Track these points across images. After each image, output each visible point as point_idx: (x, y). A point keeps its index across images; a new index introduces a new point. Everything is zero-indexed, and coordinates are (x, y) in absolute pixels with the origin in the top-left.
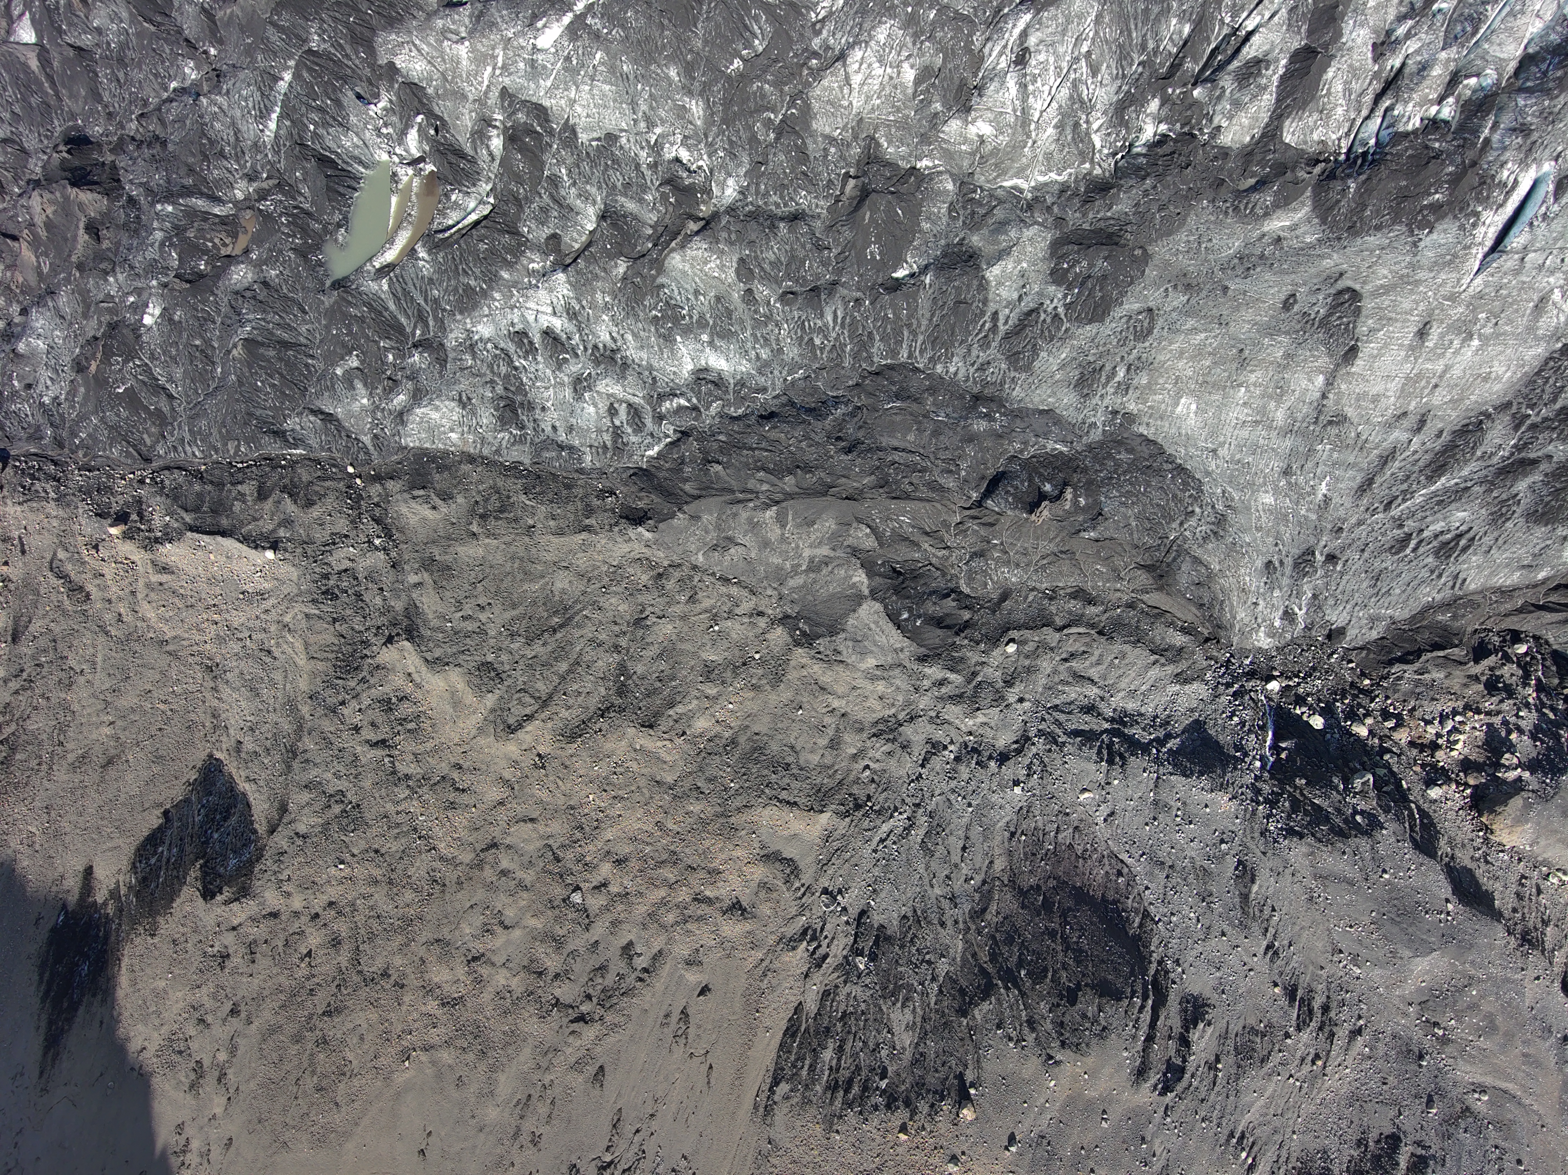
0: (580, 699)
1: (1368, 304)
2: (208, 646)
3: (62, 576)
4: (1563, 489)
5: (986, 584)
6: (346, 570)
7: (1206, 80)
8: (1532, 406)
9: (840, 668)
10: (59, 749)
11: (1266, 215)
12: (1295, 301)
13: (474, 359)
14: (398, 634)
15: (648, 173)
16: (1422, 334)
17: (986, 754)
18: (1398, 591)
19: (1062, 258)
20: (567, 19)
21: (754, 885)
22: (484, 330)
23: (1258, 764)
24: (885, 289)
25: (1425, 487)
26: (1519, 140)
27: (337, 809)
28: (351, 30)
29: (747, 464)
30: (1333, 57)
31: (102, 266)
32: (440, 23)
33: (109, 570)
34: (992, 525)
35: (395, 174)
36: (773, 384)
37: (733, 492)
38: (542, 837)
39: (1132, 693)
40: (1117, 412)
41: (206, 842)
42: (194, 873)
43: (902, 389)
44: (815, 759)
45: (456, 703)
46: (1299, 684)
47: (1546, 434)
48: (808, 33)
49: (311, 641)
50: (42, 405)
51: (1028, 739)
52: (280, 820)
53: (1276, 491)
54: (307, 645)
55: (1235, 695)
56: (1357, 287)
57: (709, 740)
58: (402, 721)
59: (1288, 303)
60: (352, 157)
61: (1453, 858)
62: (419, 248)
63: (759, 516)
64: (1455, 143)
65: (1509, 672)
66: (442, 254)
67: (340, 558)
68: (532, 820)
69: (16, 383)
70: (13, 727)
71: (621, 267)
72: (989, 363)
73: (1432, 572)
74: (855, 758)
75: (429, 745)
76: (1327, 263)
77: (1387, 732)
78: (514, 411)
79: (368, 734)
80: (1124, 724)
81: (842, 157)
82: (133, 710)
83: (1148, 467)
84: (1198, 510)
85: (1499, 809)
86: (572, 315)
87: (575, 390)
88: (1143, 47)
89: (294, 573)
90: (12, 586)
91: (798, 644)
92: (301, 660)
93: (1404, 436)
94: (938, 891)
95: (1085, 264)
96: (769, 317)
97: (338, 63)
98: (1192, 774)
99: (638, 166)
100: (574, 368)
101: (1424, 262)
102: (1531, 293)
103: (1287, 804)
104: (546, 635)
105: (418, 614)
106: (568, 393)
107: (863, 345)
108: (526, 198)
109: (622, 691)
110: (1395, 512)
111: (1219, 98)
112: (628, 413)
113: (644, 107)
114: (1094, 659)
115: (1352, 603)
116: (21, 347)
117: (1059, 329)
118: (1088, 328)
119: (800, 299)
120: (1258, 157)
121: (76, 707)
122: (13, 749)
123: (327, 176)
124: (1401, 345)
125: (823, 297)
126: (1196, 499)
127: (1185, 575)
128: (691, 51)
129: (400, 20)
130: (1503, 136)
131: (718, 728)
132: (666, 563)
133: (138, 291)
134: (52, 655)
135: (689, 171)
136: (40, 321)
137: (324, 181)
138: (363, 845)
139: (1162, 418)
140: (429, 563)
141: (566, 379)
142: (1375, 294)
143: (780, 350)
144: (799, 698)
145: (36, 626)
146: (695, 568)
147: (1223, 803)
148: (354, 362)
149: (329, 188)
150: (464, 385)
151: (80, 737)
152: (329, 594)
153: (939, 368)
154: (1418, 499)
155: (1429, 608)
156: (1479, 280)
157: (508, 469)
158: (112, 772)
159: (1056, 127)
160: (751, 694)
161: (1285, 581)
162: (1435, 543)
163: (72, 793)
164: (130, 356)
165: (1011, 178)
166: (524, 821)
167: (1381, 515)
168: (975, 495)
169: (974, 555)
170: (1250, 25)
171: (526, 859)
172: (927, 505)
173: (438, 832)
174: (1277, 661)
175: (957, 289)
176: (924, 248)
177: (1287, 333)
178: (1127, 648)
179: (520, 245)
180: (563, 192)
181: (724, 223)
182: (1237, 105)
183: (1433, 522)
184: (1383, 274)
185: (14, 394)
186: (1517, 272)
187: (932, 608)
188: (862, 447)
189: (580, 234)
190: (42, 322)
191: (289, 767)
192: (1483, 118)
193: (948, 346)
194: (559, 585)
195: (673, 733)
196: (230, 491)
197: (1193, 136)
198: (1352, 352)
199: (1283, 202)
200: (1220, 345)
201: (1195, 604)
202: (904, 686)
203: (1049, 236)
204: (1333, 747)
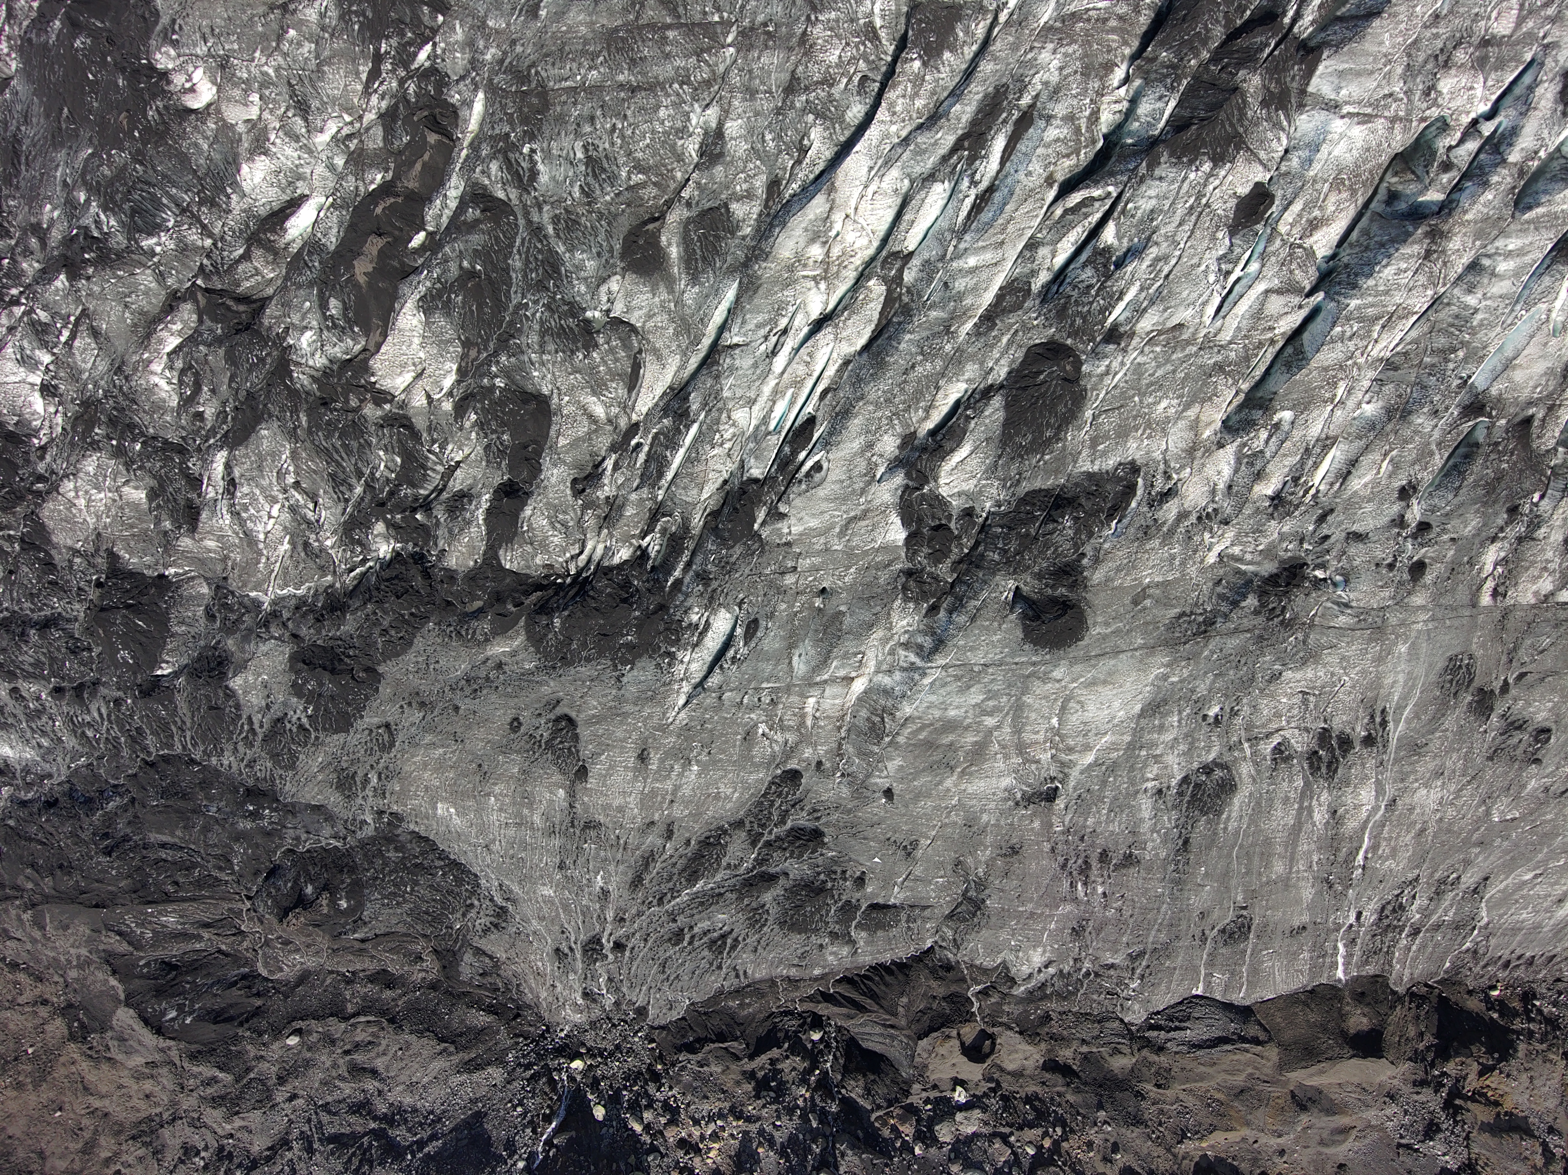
1: (584, 731)
5: (281, 969)
8: (764, 826)
9: (106, 1066)
11: (487, 640)
12: (520, 724)
16: (643, 758)
18: (686, 978)
19: (298, 673)
23: (521, 1165)
24: (140, 692)
25: (687, 887)
29: (22, 857)
30: (529, 494)
36: (58, 770)
39: (411, 1087)
40: (383, 812)
43: (173, 784)
44: (63, 1165)
46: (600, 1064)
47: (780, 853)
48: (33, 457)
51: (285, 1143)
53: (554, 884)
55: (531, 1078)
56: (573, 714)
59: (514, 725)
63: (22, 915)
65: (791, 1066)
72: (256, 760)
73: (711, 964)
74: (106, 1161)
76: (545, 690)
77: (660, 1127)
80: (392, 1123)
81: (88, 566)
83: (416, 865)
84: (476, 903)
91: (74, 1037)
93: (658, 842)
95: (315, 682)
96: (41, 712)
101: (628, 696)
102: (735, 728)
110: (668, 907)
111: (437, 525)
114: (381, 1048)
115: (647, 986)
117: (308, 737)
118: (335, 737)
119: (68, 695)
120: (481, 583)
124: (626, 767)
125: (87, 695)
126: (473, 893)
127: (469, 965)
139: (427, 818)
142: (589, 722)
143: (59, 740)
144: (61, 1098)
153: (214, 760)
154: (684, 897)
155: (720, 992)
156: (683, 714)
160: (14, 1093)
161: (579, 965)
162: (707, 939)
165: (251, 590)
167: (657, 908)
170: (456, 457)
172: (198, 903)
174: (588, 1037)
175: (207, 696)
176: (183, 649)
177: (519, 751)
178: (414, 1038)
182: (452, 533)
183: (700, 920)
184: (594, 704)
186: (717, 709)
188: (127, 845)
193: (216, 742)
197: (419, 558)
198: (583, 771)
199: (500, 630)
200: (460, 760)
201: (486, 989)
202: (170, 1086)
203: (287, 650)
204: (606, 1142)
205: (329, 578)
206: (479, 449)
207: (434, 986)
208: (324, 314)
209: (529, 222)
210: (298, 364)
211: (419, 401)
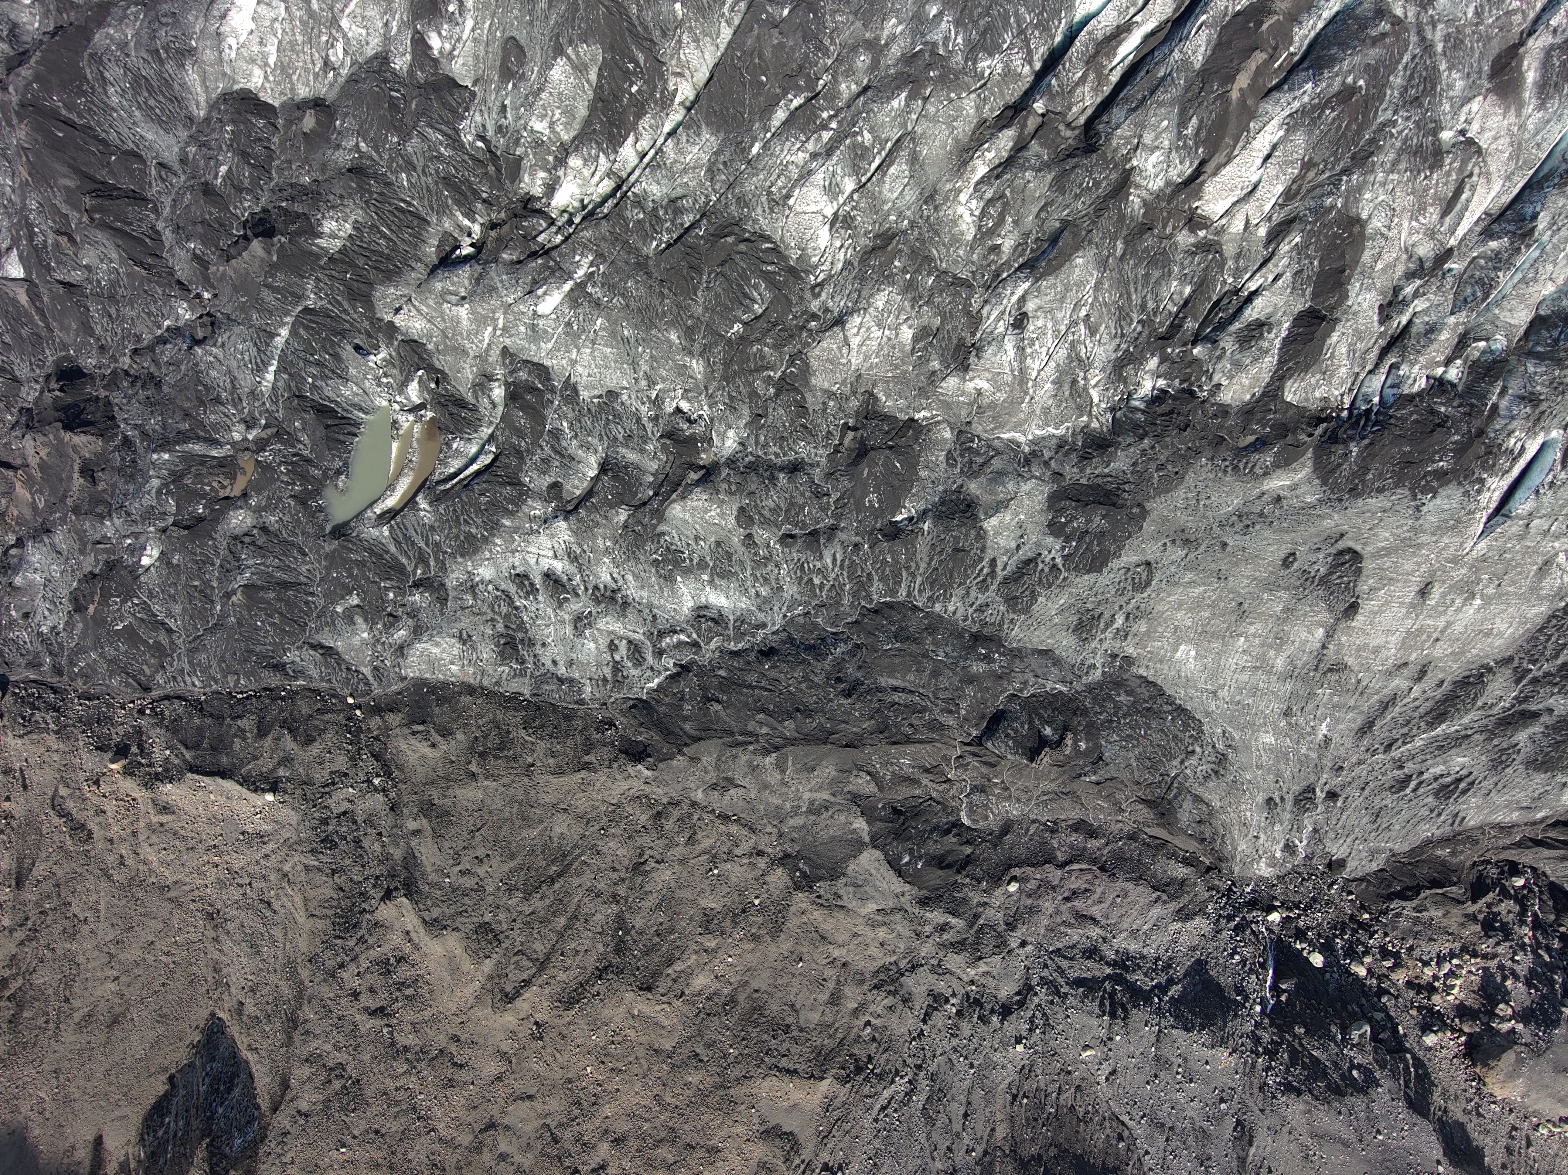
0: (577, 959)
1: (1368, 565)
2: (209, 891)
3: (64, 814)
4: (1563, 742)
5: (986, 818)
6: (345, 813)
7: (1207, 339)
8: (1534, 662)
9: (840, 915)
10: (66, 1006)
11: (1266, 474)
12: (1295, 560)
13: (475, 599)
14: (396, 889)
15: (649, 426)
16: (1424, 593)
17: (988, 1007)
18: (1397, 827)
19: (1060, 511)
20: (567, 286)
21: (753, 1163)
22: (485, 572)
23: (1258, 1008)
24: (884, 536)
25: (1425, 732)
26: (1528, 409)
27: (337, 1085)
28: (349, 288)
29: (747, 704)
30: (1337, 321)
31: (98, 510)
32: (439, 286)
33: (110, 807)
34: (993, 765)
35: (395, 422)
36: (773, 619)
37: (731, 733)
38: (540, 1116)
39: (1134, 933)
40: (1116, 655)
41: (211, 1118)
42: (201, 1154)
43: (902, 629)
44: (815, 1017)
45: (455, 970)
46: (1299, 916)
47: (1548, 689)
48: (808, 295)
49: (310, 896)
50: (40, 634)
51: (1030, 988)
52: (282, 1096)
53: (1277, 732)
54: (306, 900)
55: (1236, 929)
56: (1358, 548)
57: (709, 999)
58: (401, 985)
59: (1288, 561)
60: (351, 405)
61: (1445, 1111)
62: (420, 499)
63: (758, 760)
64: (1461, 409)
65: (1507, 908)
66: (443, 506)
67: (338, 801)
68: (530, 1097)
69: (13, 613)
70: (20, 981)
71: (622, 515)
72: (987, 605)
73: (1432, 811)
74: (855, 1012)
75: (427, 1014)
76: (1328, 523)
77: (1385, 971)
78: (515, 648)
79: (367, 1001)
80: (1126, 968)
81: (841, 409)
82: (137, 964)
83: (1148, 709)
84: (1198, 749)
85: (1492, 1063)
86: (573, 558)
87: (576, 628)
88: (1143, 307)
89: (294, 818)
90: (14, 824)
91: (798, 887)
92: (301, 920)
93: (1405, 684)
94: (939, 1165)
95: (1082, 520)
96: (768, 559)
97: (336, 319)
98: (1193, 1027)
99: (639, 420)
100: (575, 606)
101: (1427, 526)
102: (1535, 557)
103: (1286, 1056)
104: (544, 887)
105: (417, 865)
106: (569, 630)
107: (862, 586)
108: (528, 450)
109: (620, 948)
110: (1395, 753)
111: (1219, 358)
112: (629, 649)
113: (645, 367)
114: (1096, 896)
115: (1353, 837)
116: (18, 581)
117: (1057, 578)
118: (1086, 577)
119: (800, 541)
120: (1259, 416)
121: (80, 959)
122: (21, 1007)
123: (327, 427)
124: (1403, 603)
125: (822, 541)
126: (1196, 739)
127: (1186, 813)
128: (691, 317)
129: (398, 272)
130: (1511, 403)
131: (717, 985)
132: (665, 800)
133: (136, 535)
134: (56, 902)
135: (689, 421)
136: (36, 555)
137: (324, 432)
138: (363, 1125)
139: (1161, 662)
140: (427, 809)
141: (567, 617)
142: (1376, 555)
143: (780, 588)
144: (799, 948)
145: (39, 870)
146: (694, 804)
147: (1223, 1058)
148: (354, 600)
149: (328, 439)
150: (464, 623)
151: (86, 994)
152: (328, 842)
153: (938, 607)
154: (1418, 743)
155: (1428, 843)
156: (1482, 544)
157: (508, 699)
158: (118, 1033)
159: (1053, 382)
160: (750, 946)
161: (1287, 816)
162: (1435, 785)
163: (80, 1055)
164: (127, 596)
165: (1010, 432)
166: (522, 1099)
167: (1381, 756)
168: (975, 733)
169: (975, 789)
170: (1253, 286)
171: (524, 1140)
172: (927, 747)
173: (437, 1111)
174: (1278, 891)
175: (955, 537)
176: (922, 494)
177: (1286, 589)
178: (1129, 886)
179: (522, 493)
180: (564, 444)
181: (724, 475)
182: (1238, 366)
183: (1433, 765)
184: (1385, 536)
185: (12, 623)
186: (1521, 537)
187: (934, 847)
188: (862, 689)
189: (581, 481)
190: (38, 556)
191: (290, 1038)
192: (1491, 383)
193: (947, 587)
194: (557, 830)
195: (671, 994)
196: (230, 726)
197: (1192, 393)
198: (1353, 609)
199: (1284, 462)
200: (1220, 599)
201: (1196, 839)
202: (906, 932)
203: (1046, 490)
204: (1332, 987)
205: (1085, 418)
206: (1288, 276)
207: (1132, 837)
208: (1180, 133)
209: (1423, 39)
210: (1138, 186)
211: (1237, 226)
